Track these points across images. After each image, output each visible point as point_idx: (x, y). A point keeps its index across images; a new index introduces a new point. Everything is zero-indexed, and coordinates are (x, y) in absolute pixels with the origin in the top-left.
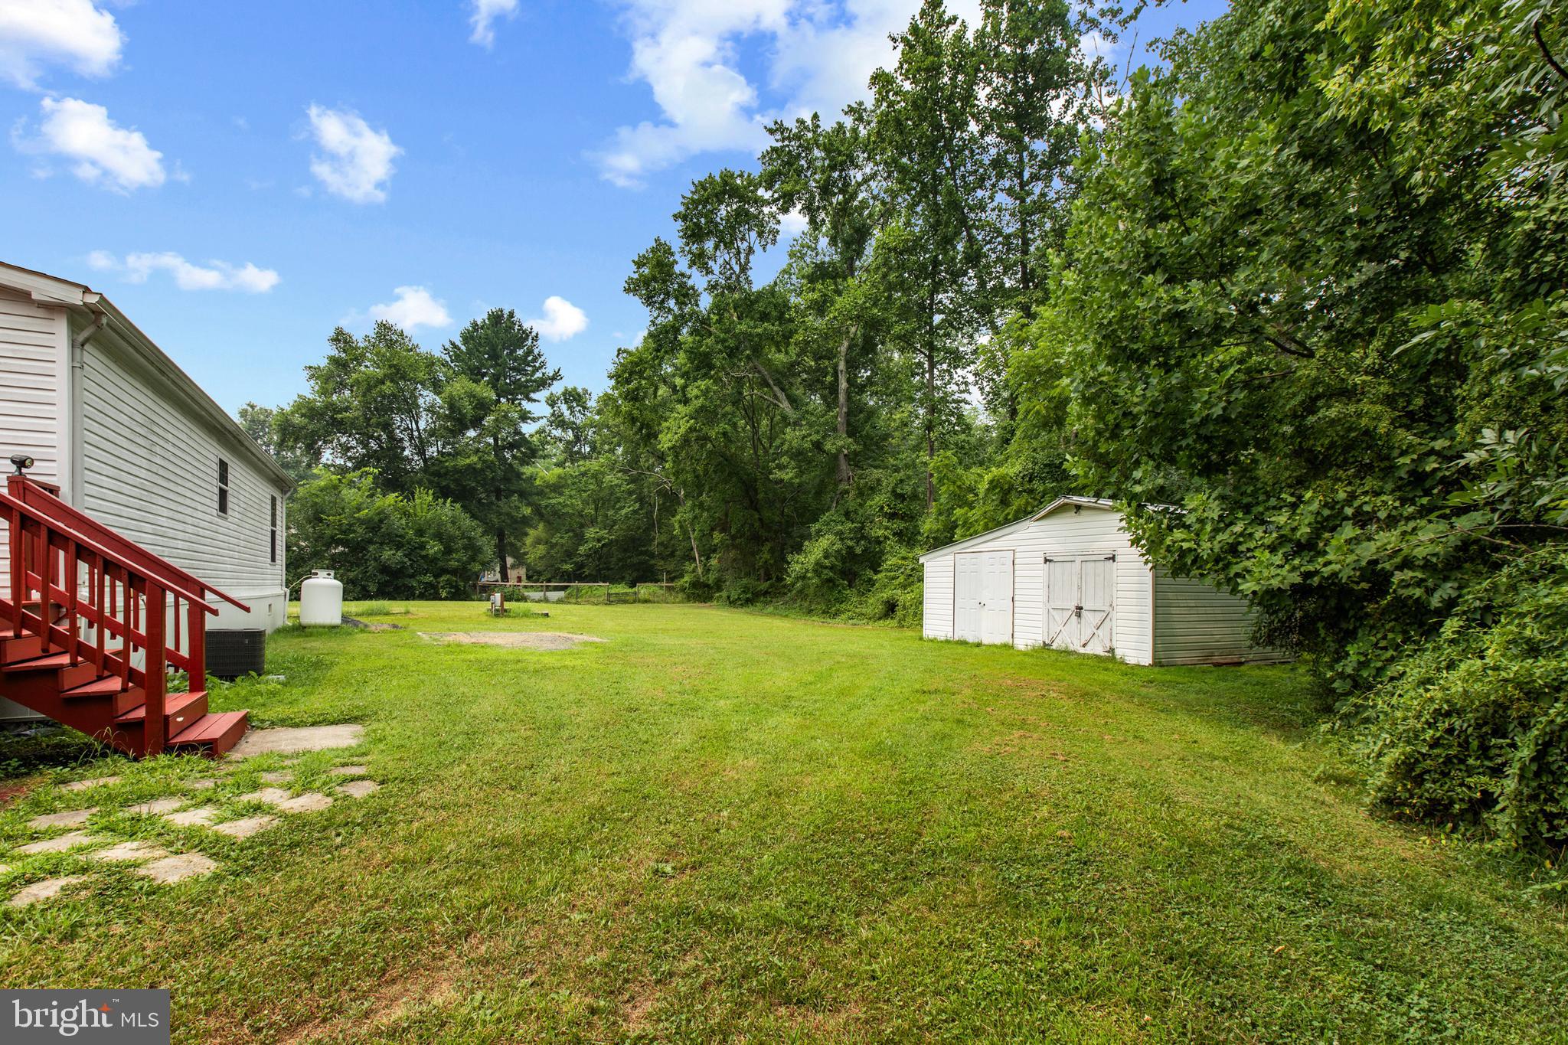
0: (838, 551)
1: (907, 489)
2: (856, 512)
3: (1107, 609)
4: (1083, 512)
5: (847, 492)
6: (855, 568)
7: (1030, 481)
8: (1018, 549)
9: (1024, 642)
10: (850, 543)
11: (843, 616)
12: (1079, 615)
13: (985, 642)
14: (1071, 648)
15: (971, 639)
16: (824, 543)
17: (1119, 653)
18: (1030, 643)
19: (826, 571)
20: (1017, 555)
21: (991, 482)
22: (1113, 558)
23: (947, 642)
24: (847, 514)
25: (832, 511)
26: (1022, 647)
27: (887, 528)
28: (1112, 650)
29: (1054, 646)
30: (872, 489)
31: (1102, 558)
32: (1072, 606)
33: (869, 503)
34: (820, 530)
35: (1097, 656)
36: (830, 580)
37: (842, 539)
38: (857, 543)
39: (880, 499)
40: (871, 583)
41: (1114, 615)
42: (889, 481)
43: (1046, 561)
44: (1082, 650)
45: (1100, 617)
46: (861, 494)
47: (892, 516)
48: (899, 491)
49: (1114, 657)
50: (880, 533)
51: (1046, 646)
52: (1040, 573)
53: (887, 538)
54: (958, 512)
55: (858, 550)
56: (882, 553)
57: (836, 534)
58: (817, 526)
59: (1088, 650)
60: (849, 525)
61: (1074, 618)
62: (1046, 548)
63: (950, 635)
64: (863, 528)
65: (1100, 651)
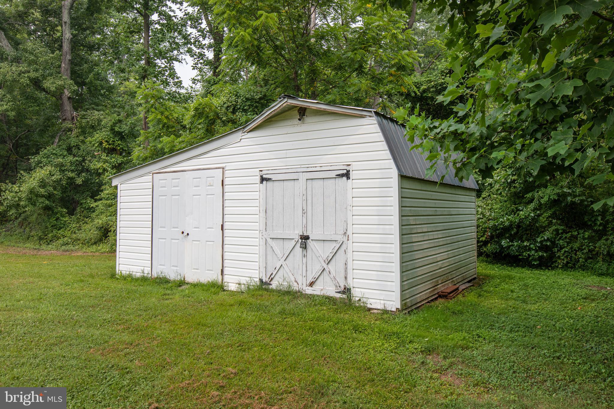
0: (59, 181)
1: (125, 128)
2: (78, 147)
3: (340, 238)
4: (307, 119)
5: (70, 130)
6: (77, 197)
7: (234, 112)
8: (228, 166)
9: (236, 279)
10: (71, 175)
11: (60, 241)
12: (304, 247)
13: (189, 279)
14: (295, 287)
15: (172, 276)
16: (40, 174)
17: (357, 294)
18: (244, 280)
19: (41, 200)
20: (227, 174)
21: (196, 109)
22: (347, 175)
23: (144, 279)
24: (69, 149)
25: (55, 146)
26: (233, 287)
27: (106, 161)
28: (347, 291)
29: (274, 285)
30: (93, 127)
31: (333, 174)
32: (296, 234)
33: (89, 139)
34: (40, 162)
35: (329, 299)
36: (47, 208)
37: (63, 171)
38: (79, 175)
39: (98, 136)
40: (92, 210)
41: (350, 246)
42: (108, 120)
43: (263, 180)
44: (309, 291)
45: (330, 248)
46: (83, 132)
47: (111, 151)
48: (117, 129)
49: (350, 298)
50: (99, 165)
51: (263, 285)
52: (256, 195)
53: (105, 170)
54: (165, 139)
55: (79, 181)
56: (100, 184)
57: (56, 166)
58: (37, 158)
59: (317, 290)
60: (71, 158)
61: (298, 250)
62: (262, 164)
63: (147, 270)
64: (84, 160)
65: (331, 291)
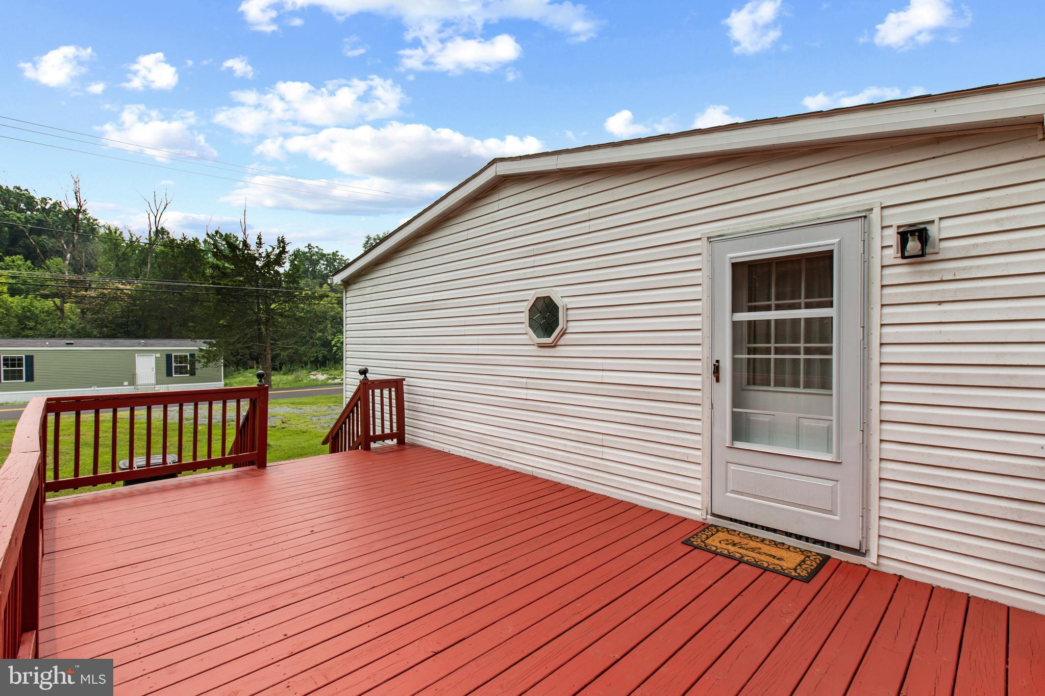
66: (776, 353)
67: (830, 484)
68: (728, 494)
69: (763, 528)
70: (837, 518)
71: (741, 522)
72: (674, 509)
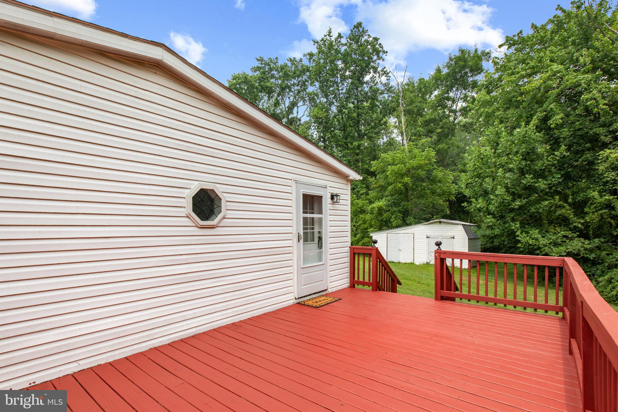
4: (442, 224)
8: (415, 233)
13: (402, 262)
18: (421, 262)
22: (454, 238)
26: (418, 264)
29: (431, 264)
31: (450, 237)
43: (427, 237)
51: (428, 263)
62: (427, 234)
66: (310, 230)
67: (322, 271)
68: (302, 287)
69: (314, 294)
70: (324, 281)
71: (304, 297)
72: (284, 305)
